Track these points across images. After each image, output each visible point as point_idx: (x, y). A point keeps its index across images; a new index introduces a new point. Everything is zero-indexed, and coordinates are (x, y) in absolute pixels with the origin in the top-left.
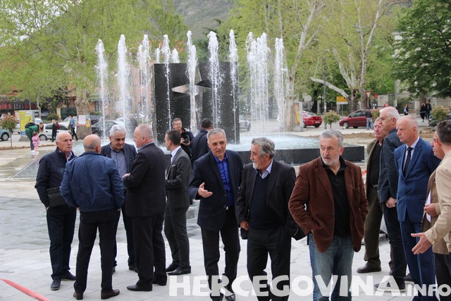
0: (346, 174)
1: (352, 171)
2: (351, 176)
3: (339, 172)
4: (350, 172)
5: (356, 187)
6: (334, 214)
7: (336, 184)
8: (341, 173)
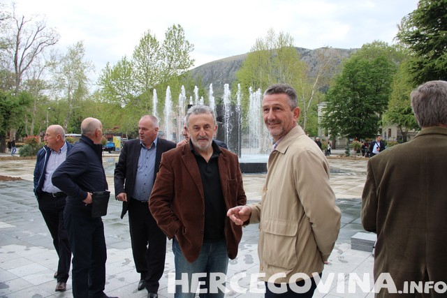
0: (221, 162)
1: (227, 158)
2: (226, 164)
3: (211, 160)
4: (224, 160)
5: (233, 177)
6: (204, 213)
7: (207, 174)
8: (214, 160)
